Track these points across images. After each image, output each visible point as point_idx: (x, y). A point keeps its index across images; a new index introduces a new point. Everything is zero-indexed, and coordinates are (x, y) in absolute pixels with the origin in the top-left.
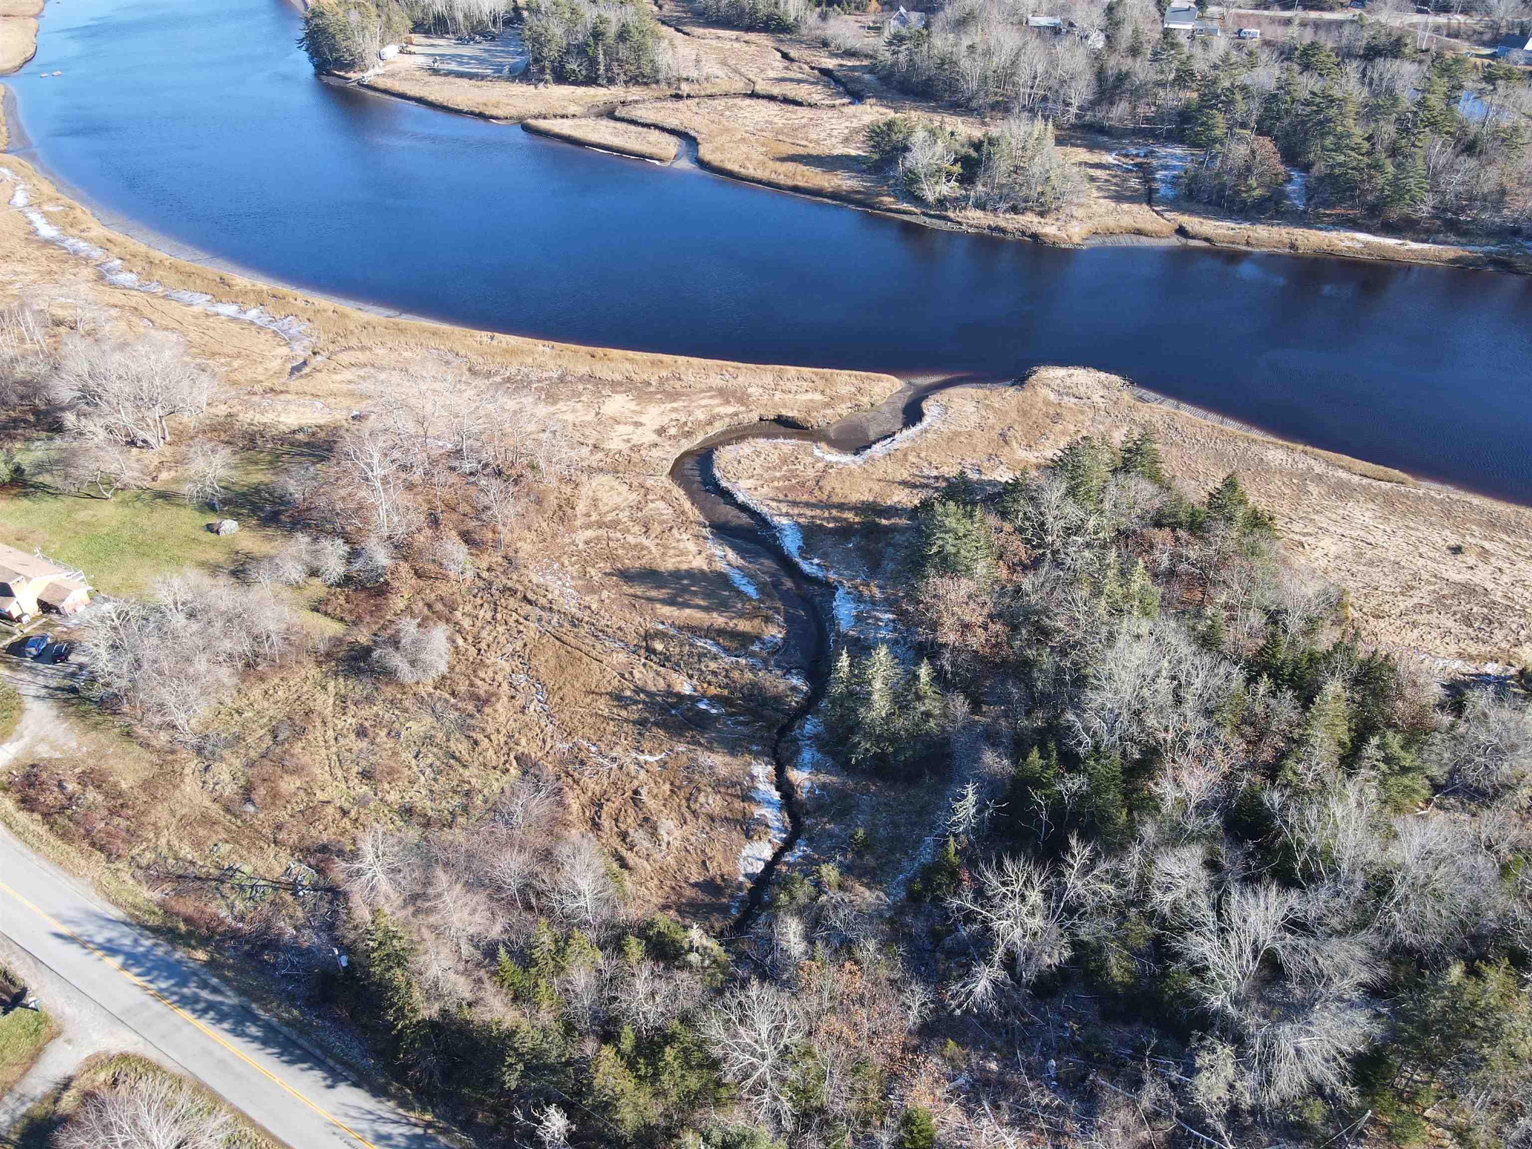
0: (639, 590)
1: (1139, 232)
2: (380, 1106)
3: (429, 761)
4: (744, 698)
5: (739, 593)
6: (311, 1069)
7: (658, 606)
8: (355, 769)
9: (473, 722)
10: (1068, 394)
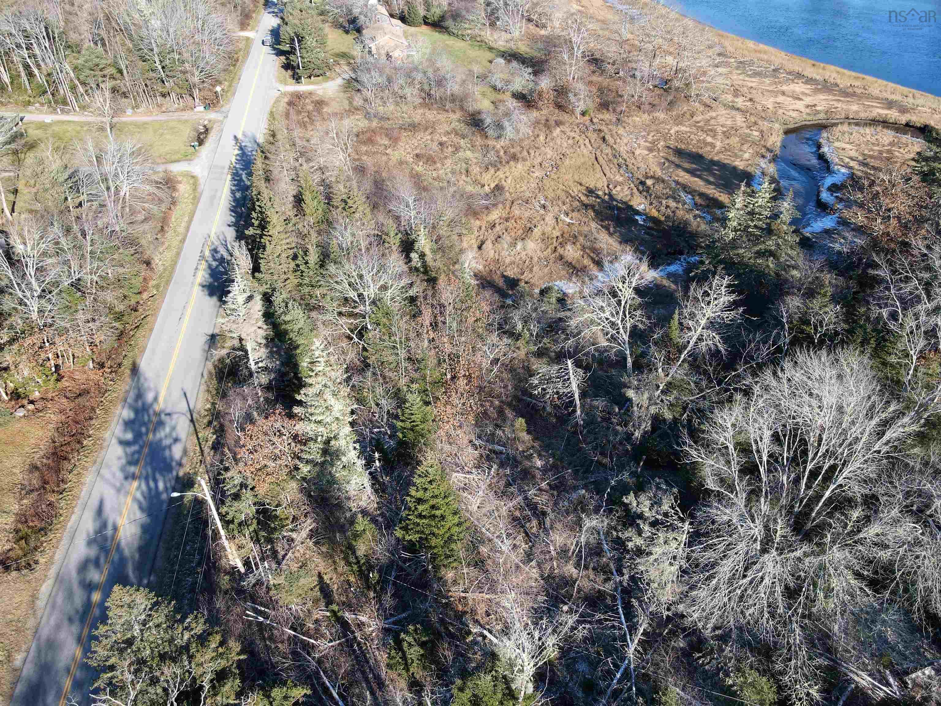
3: (455, 167)
9: (498, 164)
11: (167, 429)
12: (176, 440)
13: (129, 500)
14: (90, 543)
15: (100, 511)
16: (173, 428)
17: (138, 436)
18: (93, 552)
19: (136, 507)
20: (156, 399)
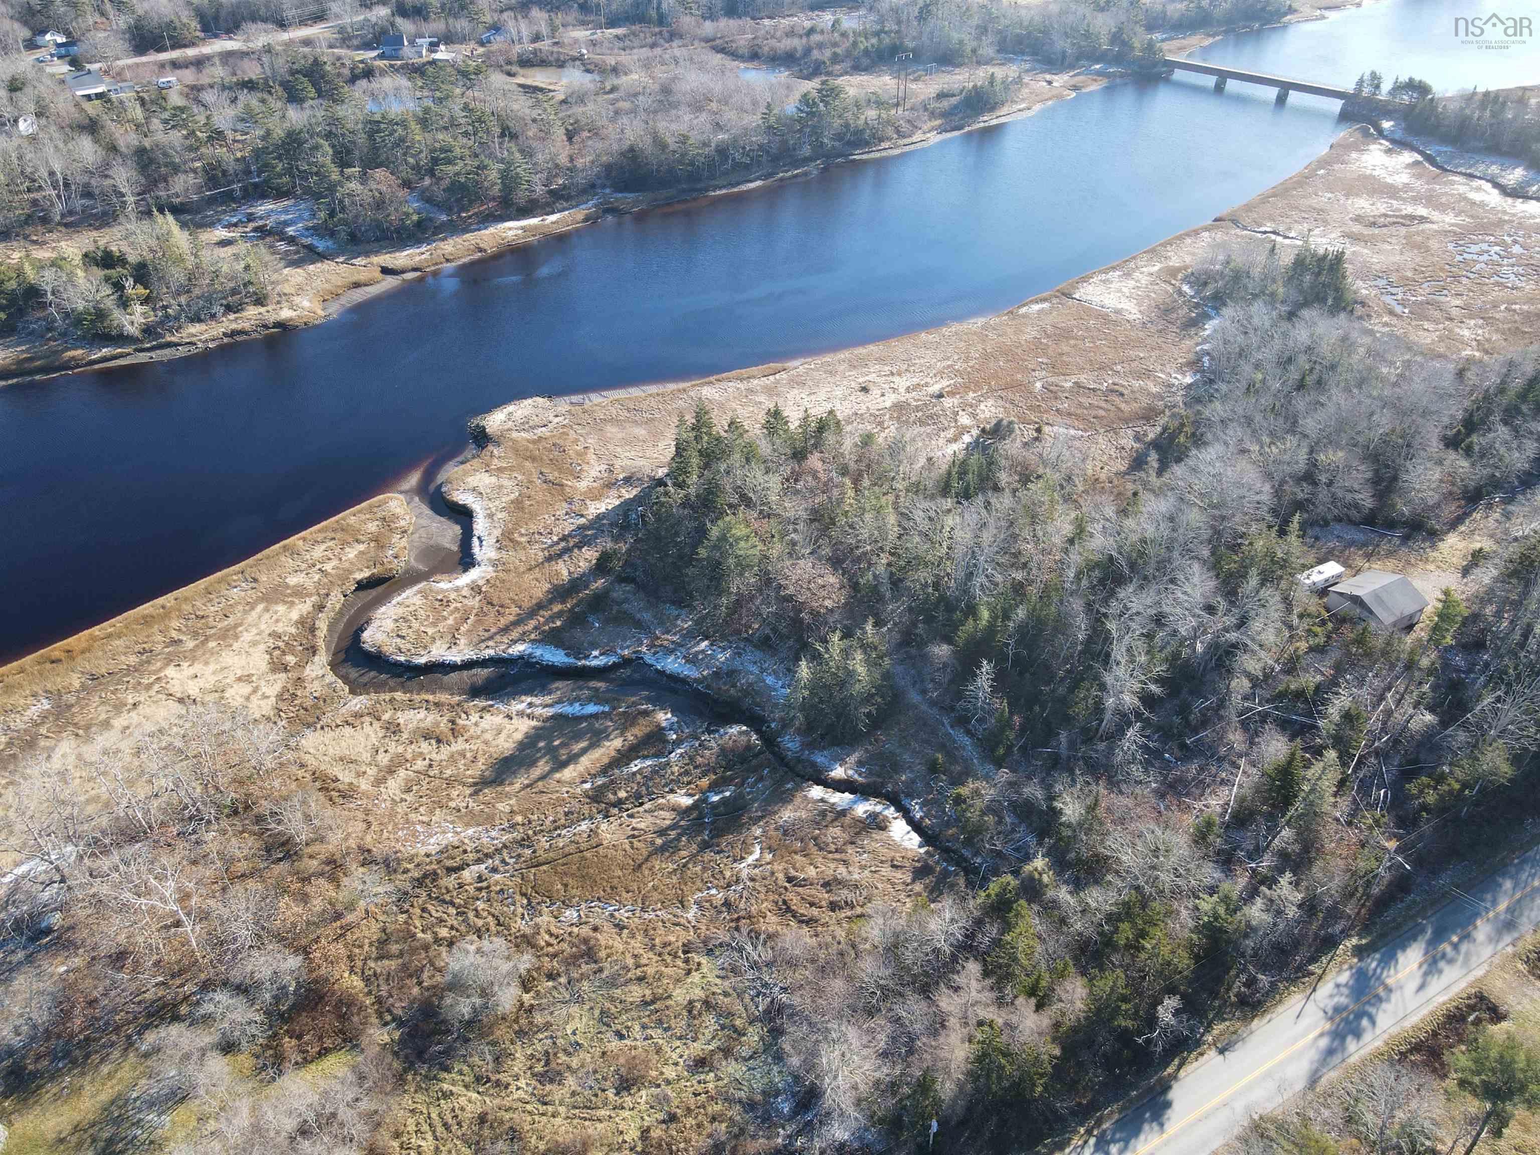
0: (521, 781)
1: (357, 285)
3: (637, 1027)
4: (727, 769)
5: (595, 716)
7: (557, 776)
8: (611, 1094)
9: (606, 973)
10: (533, 428)
11: (1336, 1000)
12: (1338, 986)
13: (1400, 975)
14: (1440, 972)
15: (1422, 987)
16: (1331, 996)
17: (1359, 1015)
18: (1442, 964)
19: (1400, 966)
20: (1322, 1035)
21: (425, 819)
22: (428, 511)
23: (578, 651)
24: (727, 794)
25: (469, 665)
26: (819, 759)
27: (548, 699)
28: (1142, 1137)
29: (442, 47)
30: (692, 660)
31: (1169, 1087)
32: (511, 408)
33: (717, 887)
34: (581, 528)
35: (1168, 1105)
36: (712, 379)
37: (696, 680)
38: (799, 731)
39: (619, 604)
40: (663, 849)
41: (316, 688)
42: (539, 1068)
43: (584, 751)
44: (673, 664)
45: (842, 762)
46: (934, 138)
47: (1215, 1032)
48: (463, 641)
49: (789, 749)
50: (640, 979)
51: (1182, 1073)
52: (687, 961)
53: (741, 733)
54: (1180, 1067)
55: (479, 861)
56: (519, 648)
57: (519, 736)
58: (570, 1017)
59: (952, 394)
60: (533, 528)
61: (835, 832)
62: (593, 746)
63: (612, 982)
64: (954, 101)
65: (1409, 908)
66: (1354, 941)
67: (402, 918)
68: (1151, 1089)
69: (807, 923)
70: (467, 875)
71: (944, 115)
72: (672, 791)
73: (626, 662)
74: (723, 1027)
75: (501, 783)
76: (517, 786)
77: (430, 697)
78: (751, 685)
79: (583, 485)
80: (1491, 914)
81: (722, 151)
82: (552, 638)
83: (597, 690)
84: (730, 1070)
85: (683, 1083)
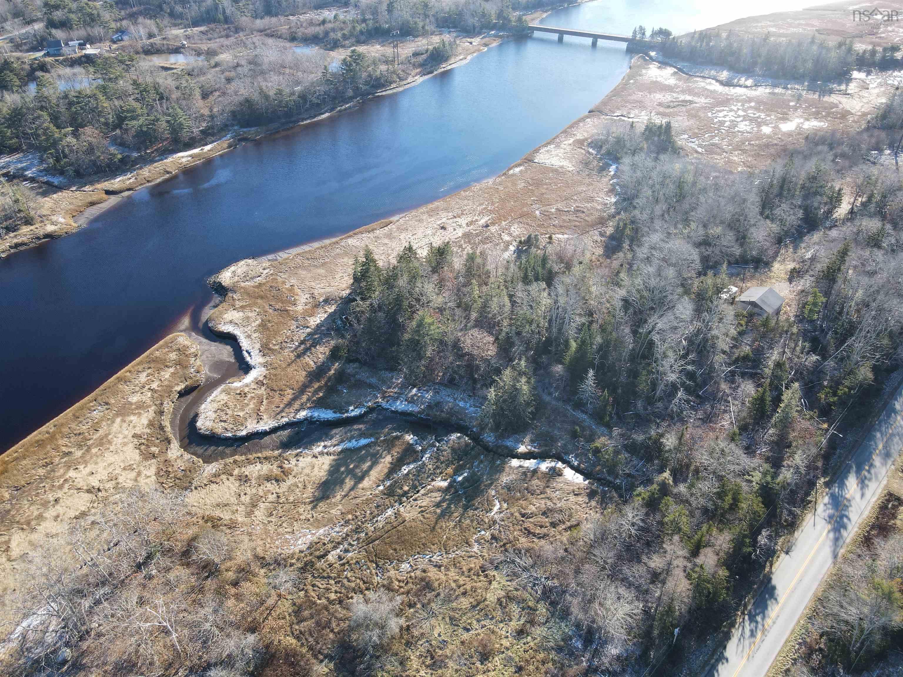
0: (339, 493)
1: (92, 204)
2: (735, 636)
3: (475, 622)
4: (459, 460)
5: (368, 446)
6: (717, 671)
7: (360, 486)
8: (478, 664)
10: (252, 278)
11: (828, 512)
12: (825, 505)
13: (850, 492)
14: (867, 486)
15: (863, 495)
16: (825, 511)
17: (842, 517)
18: (866, 482)
19: (848, 488)
20: (829, 532)
21: (289, 530)
22: (204, 340)
23: (341, 409)
24: (466, 474)
25: (274, 430)
26: (509, 443)
27: (334, 441)
28: (769, 609)
29: (88, 46)
30: (411, 401)
31: (771, 579)
32: (233, 268)
33: (484, 530)
34: (309, 334)
35: (774, 588)
36: (351, 233)
37: (419, 412)
38: (491, 430)
39: (354, 376)
40: (442, 515)
41: (180, 464)
42: (428, 662)
43: (370, 468)
44: (400, 406)
45: (523, 443)
46: (420, 79)
47: (780, 544)
48: (265, 417)
49: (489, 442)
50: (464, 594)
51: (773, 570)
52: (486, 576)
53: (459, 438)
54: (771, 566)
55: (335, 548)
56: (302, 414)
57: (326, 467)
58: (433, 628)
59: (493, 224)
60: (280, 339)
61: (535, 482)
62: (374, 463)
63: (448, 600)
64: (424, 57)
65: (839, 457)
66: (822, 480)
67: (302, 593)
68: (762, 582)
69: (543, 537)
70: (332, 557)
71: (421, 65)
72: (433, 480)
73: (371, 410)
74: (523, 609)
75: (328, 498)
76: (339, 497)
77: (260, 455)
78: (451, 409)
79: (300, 308)
80: (877, 451)
81: (303, 97)
82: (320, 404)
83: (360, 430)
84: (538, 632)
85: (515, 647)
